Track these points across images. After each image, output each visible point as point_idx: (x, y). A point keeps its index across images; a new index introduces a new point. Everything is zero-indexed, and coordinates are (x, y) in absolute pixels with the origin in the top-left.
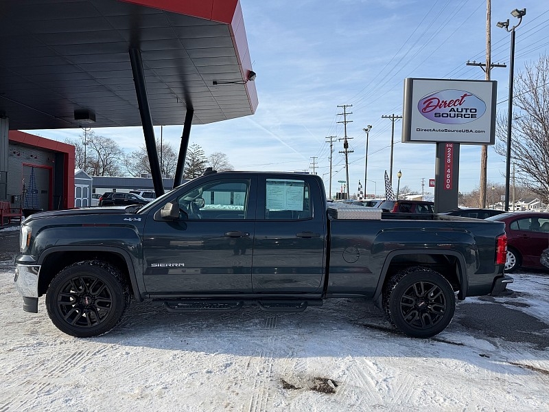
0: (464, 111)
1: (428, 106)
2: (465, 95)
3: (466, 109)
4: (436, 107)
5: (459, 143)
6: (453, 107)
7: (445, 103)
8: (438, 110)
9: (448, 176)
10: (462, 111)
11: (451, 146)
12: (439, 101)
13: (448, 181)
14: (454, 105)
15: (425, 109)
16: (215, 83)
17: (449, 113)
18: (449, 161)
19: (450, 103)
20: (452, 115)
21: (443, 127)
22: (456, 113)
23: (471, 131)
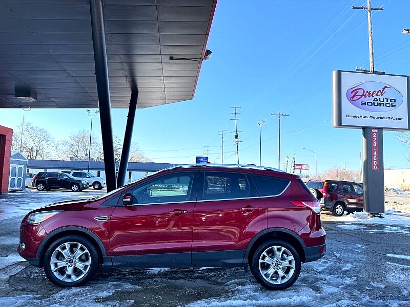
0: (386, 100)
1: (355, 95)
2: (386, 87)
3: (387, 99)
4: (362, 96)
5: (382, 129)
6: (376, 97)
7: (369, 93)
8: (363, 99)
9: (375, 158)
10: (384, 101)
11: (376, 131)
12: (364, 92)
13: (375, 163)
14: (377, 95)
15: (353, 97)
16: (171, 58)
17: (373, 102)
18: (375, 144)
19: (373, 94)
20: (376, 104)
21: (369, 114)
22: (379, 102)
23: (392, 118)
